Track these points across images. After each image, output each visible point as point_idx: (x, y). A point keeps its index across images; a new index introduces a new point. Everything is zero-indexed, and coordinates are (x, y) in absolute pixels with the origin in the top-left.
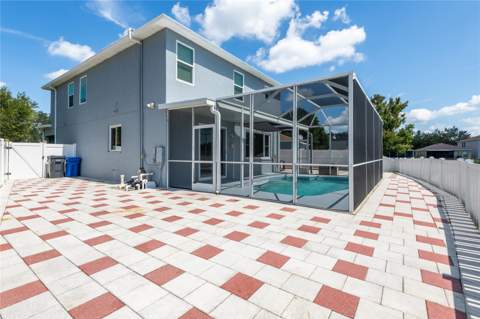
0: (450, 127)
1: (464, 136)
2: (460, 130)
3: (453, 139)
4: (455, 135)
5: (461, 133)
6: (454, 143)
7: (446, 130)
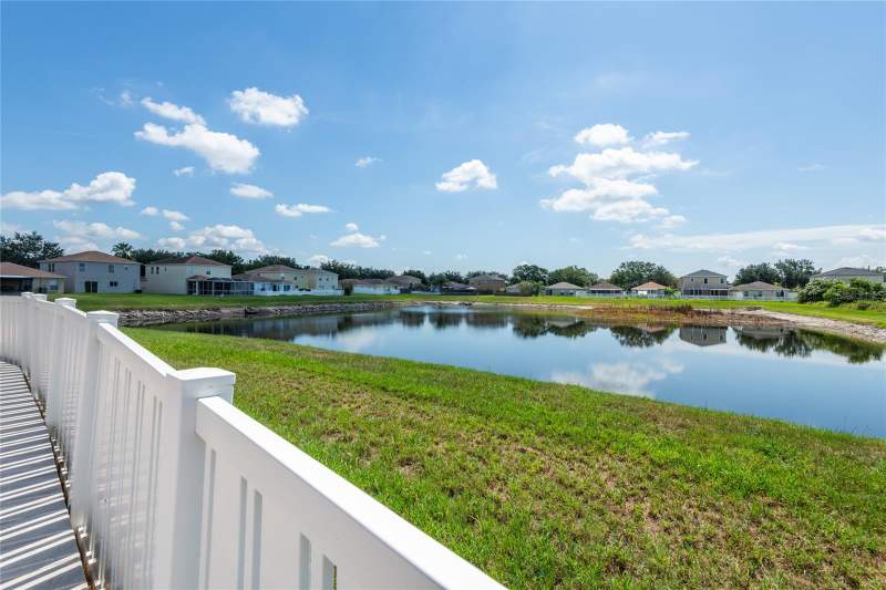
0: (26, 232)
1: (52, 252)
2: (46, 239)
3: (31, 255)
4: (35, 249)
5: (48, 246)
6: (34, 264)
7: (18, 237)
